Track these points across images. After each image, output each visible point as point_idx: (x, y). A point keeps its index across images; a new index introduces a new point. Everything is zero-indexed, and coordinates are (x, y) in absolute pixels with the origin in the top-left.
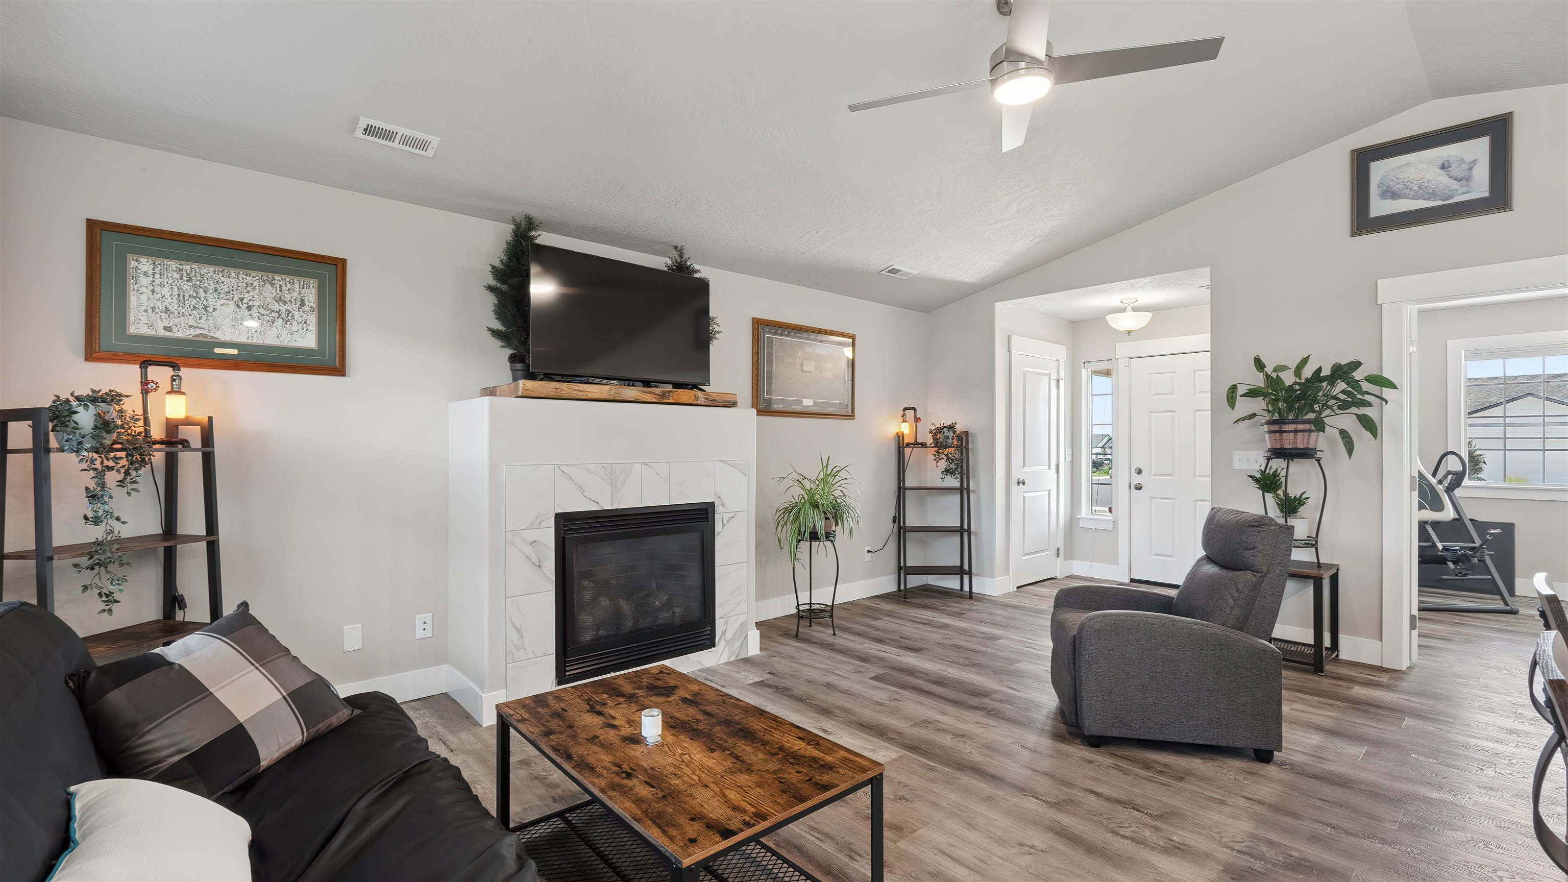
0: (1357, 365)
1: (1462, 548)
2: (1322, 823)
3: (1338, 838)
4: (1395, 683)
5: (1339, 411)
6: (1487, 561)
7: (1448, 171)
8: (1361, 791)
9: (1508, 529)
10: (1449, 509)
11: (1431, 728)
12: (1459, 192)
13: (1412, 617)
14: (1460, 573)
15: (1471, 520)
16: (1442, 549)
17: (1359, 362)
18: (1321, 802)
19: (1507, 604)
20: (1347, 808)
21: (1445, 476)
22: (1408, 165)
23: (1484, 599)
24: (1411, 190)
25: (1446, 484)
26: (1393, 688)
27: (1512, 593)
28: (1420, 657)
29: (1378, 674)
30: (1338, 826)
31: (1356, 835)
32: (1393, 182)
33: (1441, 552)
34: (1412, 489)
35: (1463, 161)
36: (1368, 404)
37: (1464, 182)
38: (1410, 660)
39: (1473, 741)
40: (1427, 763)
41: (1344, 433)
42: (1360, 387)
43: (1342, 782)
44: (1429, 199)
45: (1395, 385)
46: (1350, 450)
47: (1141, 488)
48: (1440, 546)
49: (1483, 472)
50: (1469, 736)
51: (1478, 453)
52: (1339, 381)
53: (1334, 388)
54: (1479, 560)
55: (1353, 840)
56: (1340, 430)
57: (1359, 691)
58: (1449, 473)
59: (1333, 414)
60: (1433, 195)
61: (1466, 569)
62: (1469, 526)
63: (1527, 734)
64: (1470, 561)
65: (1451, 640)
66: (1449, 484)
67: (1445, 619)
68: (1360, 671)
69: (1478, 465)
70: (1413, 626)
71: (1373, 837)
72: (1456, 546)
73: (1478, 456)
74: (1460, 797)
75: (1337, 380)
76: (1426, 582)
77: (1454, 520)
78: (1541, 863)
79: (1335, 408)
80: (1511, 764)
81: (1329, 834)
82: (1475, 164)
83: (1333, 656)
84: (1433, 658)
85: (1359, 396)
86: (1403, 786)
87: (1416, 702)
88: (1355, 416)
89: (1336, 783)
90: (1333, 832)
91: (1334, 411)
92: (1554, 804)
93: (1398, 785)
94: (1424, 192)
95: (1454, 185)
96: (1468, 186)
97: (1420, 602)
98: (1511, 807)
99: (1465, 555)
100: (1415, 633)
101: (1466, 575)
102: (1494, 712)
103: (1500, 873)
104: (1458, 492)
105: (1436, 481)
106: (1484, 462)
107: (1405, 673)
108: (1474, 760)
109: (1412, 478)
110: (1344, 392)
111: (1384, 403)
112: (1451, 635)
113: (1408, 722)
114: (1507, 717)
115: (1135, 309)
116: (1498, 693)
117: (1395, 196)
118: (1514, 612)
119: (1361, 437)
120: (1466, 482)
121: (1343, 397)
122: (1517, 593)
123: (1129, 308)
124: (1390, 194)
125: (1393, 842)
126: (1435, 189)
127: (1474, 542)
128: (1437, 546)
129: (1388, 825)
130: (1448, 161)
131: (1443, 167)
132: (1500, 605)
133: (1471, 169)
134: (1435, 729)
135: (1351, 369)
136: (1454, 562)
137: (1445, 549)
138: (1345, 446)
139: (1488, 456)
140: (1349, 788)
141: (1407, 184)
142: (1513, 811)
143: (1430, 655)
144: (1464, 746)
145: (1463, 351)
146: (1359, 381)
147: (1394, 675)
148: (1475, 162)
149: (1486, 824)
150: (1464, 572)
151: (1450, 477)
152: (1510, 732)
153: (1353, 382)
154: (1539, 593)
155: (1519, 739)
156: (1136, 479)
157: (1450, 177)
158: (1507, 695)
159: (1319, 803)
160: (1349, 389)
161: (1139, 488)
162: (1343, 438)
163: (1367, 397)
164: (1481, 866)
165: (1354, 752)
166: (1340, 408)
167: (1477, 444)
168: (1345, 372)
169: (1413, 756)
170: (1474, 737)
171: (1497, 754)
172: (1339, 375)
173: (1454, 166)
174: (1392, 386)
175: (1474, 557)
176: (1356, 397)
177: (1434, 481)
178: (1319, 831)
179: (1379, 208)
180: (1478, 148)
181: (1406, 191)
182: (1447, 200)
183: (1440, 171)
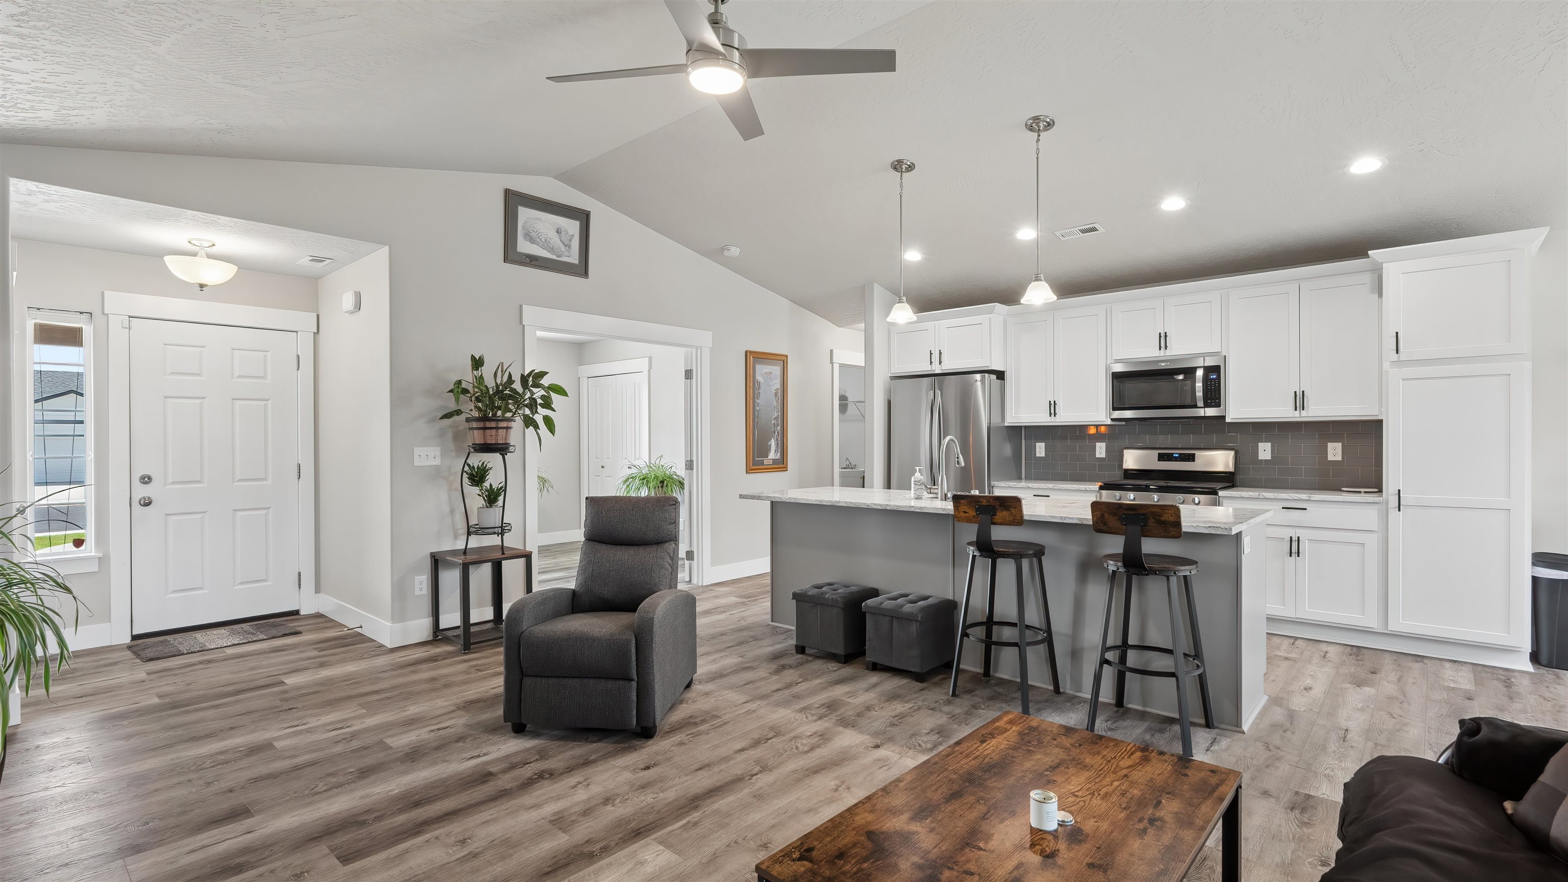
0: (542, 374)
7: (560, 236)
12: (565, 254)
17: (545, 372)
22: (540, 219)
24: (541, 240)
32: (530, 229)
35: (567, 233)
37: (567, 247)
44: (550, 252)
45: (567, 394)
46: (541, 445)
47: (149, 504)
60: (551, 250)
82: (573, 238)
88: (542, 417)
94: (546, 245)
95: (563, 248)
96: (568, 251)
115: (210, 256)
117: (532, 241)
123: (202, 253)
124: (527, 235)
126: (553, 246)
130: (560, 228)
133: (571, 240)
135: (540, 377)
141: (539, 235)
148: (573, 236)
156: (142, 491)
157: (561, 241)
161: (147, 503)
162: (537, 434)
168: (536, 379)
172: (532, 380)
173: (563, 233)
174: (564, 393)
179: (524, 246)
180: (572, 227)
181: (538, 240)
182: (559, 257)
183: (556, 233)
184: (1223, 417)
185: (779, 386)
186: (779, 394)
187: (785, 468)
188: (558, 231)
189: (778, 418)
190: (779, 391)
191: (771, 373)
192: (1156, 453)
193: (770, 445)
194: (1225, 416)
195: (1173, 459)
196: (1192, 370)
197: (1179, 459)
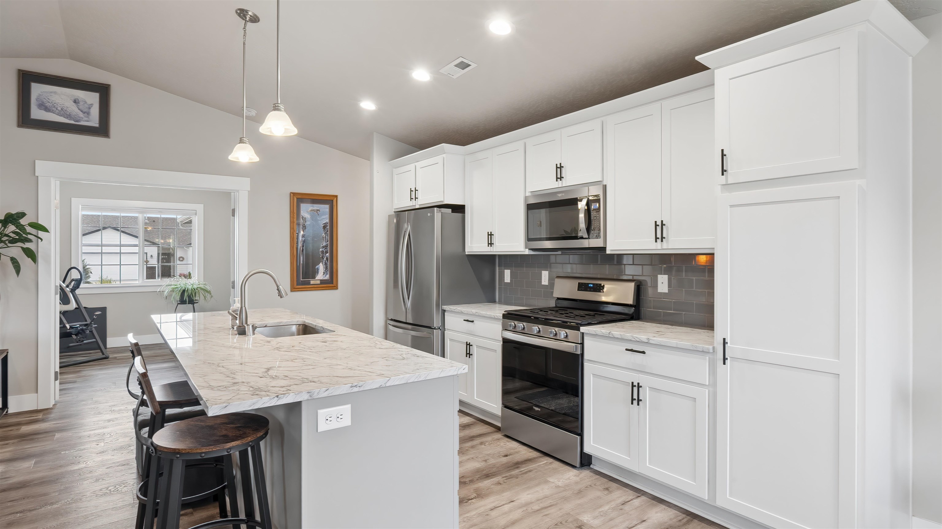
0: (23, 215)
1: (81, 325)
2: (13, 513)
3: (25, 516)
4: (47, 416)
5: (9, 245)
6: (93, 332)
7: (77, 105)
8: (36, 485)
9: (104, 310)
10: (73, 303)
11: (71, 434)
12: (84, 119)
13: (56, 373)
14: (79, 341)
15: (85, 308)
16: (70, 328)
17: (24, 213)
18: (11, 502)
19: (103, 354)
20: (28, 498)
21: (70, 283)
22: (55, 93)
23: (91, 353)
24: (57, 109)
25: (71, 287)
26: (46, 420)
27: (106, 348)
28: (60, 397)
29: (36, 415)
30: (23, 510)
31: (36, 509)
32: (46, 101)
33: (69, 330)
34: (56, 294)
35: (86, 102)
36: (30, 241)
37: (86, 114)
38: (55, 400)
39: (93, 432)
40: (70, 454)
41: (14, 261)
42: (25, 229)
43: (22, 485)
44: (67, 118)
45: (48, 230)
46: (18, 271)
48: (68, 326)
49: (90, 278)
50: (91, 430)
51: (88, 267)
52: (10, 224)
53: (6, 229)
54: (89, 331)
55: (34, 512)
56: (11, 258)
57: (25, 429)
58: (73, 280)
59: (6, 246)
60: (69, 116)
61: (83, 338)
62: (84, 311)
63: (117, 419)
64: (85, 332)
65: (76, 382)
66: (73, 287)
67: (71, 370)
68: (23, 417)
69: (87, 274)
70: (56, 379)
71: (46, 505)
72: (77, 325)
73: (88, 269)
74: (88, 463)
75: (8, 224)
76: (64, 349)
77: (76, 308)
78: (126, 475)
79: (7, 242)
80: (111, 436)
81: (19, 517)
82: (92, 106)
83: (5, 413)
84: (68, 395)
85: (24, 235)
86: (59, 471)
87: (60, 423)
88: (20, 248)
89: (19, 488)
90: (21, 515)
91: (6, 244)
92: (130, 446)
93: (56, 472)
94: (63, 113)
95: (81, 115)
96: (88, 117)
97: (60, 363)
98: (112, 456)
99: (82, 330)
100: (58, 382)
101: (83, 341)
102: (102, 414)
103: (109, 489)
104: (78, 292)
105: (65, 286)
106: (91, 273)
107: (52, 409)
108: (94, 442)
109: (56, 286)
110: (14, 232)
111: (39, 240)
112: (76, 379)
113: (57, 435)
114: (107, 414)
116: (102, 403)
117: (47, 109)
118: (107, 358)
119: (25, 262)
120: (82, 285)
121: (12, 235)
122: (108, 347)
124: (43, 106)
125: (57, 502)
126: (71, 113)
127: (86, 321)
128: (66, 327)
129: (54, 494)
130: (78, 99)
131: (75, 102)
132: (100, 355)
133: (90, 108)
134: (72, 434)
135: (18, 217)
136: (76, 335)
137: (71, 327)
138: (15, 269)
139: (93, 269)
140: (28, 486)
141: (54, 105)
142: (113, 458)
143: (65, 394)
144: (88, 437)
145: (80, 206)
146: (25, 226)
147: (46, 412)
148: (92, 105)
149: (102, 470)
150: (82, 339)
151: (73, 282)
152: (109, 421)
153: (20, 226)
154: (131, 343)
155: (114, 423)
157: (79, 109)
158: (107, 403)
159: (9, 504)
160: (17, 230)
162: (13, 263)
163: (30, 237)
164: (101, 490)
165: (27, 465)
166: (11, 242)
167: (87, 262)
168: (15, 219)
169: (62, 453)
170: (93, 430)
171: (104, 434)
172: (10, 220)
173: (81, 103)
174: (45, 230)
175: (87, 330)
176: (22, 236)
177: (64, 285)
178: (13, 519)
179: (36, 113)
180: (93, 98)
181: (53, 109)
182: (77, 121)
183: (73, 103)
184: (604, 249)
185: (328, 221)
186: (328, 227)
187: (335, 287)
188: (76, 102)
189: (327, 246)
190: (328, 225)
191: (319, 210)
192: (575, 283)
193: (318, 268)
194: (606, 247)
195: (589, 289)
196: (574, 202)
197: (592, 290)
